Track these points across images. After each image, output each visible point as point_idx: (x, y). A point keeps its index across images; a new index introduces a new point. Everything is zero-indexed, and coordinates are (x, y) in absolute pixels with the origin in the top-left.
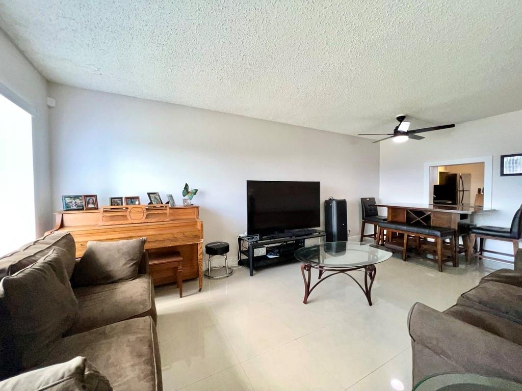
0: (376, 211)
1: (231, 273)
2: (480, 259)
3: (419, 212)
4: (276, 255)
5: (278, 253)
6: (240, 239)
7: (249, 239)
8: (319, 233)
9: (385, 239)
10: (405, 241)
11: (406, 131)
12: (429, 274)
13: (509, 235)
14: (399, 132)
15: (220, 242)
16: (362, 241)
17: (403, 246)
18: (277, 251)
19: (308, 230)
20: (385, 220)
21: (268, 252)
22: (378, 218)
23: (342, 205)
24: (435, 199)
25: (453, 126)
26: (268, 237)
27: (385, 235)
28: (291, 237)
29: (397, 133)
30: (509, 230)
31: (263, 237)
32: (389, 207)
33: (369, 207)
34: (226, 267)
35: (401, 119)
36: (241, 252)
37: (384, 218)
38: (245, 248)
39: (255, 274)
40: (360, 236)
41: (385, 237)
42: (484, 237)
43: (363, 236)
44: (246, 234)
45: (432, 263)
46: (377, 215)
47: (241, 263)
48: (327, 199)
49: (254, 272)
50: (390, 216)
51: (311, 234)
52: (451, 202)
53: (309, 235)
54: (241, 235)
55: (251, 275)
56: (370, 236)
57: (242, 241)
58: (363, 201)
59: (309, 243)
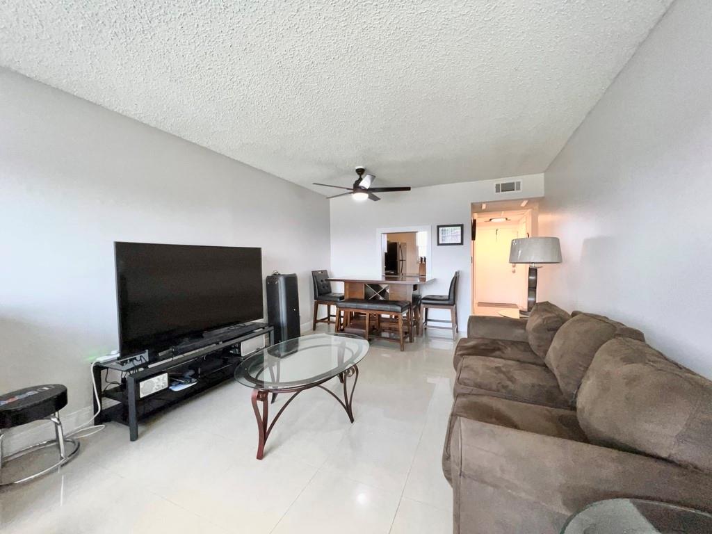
0: (329, 286)
1: (76, 452)
2: (426, 329)
3: (375, 286)
4: (191, 382)
5: (193, 376)
6: (98, 369)
7: (122, 364)
8: (263, 328)
9: (342, 322)
10: (367, 322)
11: (367, 188)
12: (385, 355)
13: (447, 302)
14: (360, 187)
15: (35, 388)
16: (314, 328)
17: (364, 328)
18: (191, 372)
19: (245, 326)
20: (342, 298)
21: (171, 381)
22: (332, 297)
23: (291, 281)
24: (386, 269)
25: (408, 189)
26: (170, 352)
27: (342, 317)
28: (217, 343)
29: (357, 188)
30: (447, 298)
31: (160, 354)
32: (346, 282)
33: (321, 283)
34: (57, 440)
35: (361, 172)
36: (103, 394)
37: (339, 296)
38: (113, 383)
39: (143, 433)
40: (312, 321)
41: (342, 319)
42: (427, 306)
43: (316, 321)
44: (115, 354)
45: (388, 342)
46: (331, 292)
47: (103, 418)
48: (270, 275)
49: (141, 429)
50: (347, 293)
51: (252, 332)
52: (392, 272)
53: (249, 333)
54: (102, 359)
55: (134, 437)
56: (323, 320)
57: (103, 372)
58: (315, 275)
59: (248, 347)
